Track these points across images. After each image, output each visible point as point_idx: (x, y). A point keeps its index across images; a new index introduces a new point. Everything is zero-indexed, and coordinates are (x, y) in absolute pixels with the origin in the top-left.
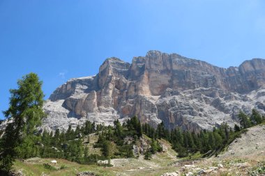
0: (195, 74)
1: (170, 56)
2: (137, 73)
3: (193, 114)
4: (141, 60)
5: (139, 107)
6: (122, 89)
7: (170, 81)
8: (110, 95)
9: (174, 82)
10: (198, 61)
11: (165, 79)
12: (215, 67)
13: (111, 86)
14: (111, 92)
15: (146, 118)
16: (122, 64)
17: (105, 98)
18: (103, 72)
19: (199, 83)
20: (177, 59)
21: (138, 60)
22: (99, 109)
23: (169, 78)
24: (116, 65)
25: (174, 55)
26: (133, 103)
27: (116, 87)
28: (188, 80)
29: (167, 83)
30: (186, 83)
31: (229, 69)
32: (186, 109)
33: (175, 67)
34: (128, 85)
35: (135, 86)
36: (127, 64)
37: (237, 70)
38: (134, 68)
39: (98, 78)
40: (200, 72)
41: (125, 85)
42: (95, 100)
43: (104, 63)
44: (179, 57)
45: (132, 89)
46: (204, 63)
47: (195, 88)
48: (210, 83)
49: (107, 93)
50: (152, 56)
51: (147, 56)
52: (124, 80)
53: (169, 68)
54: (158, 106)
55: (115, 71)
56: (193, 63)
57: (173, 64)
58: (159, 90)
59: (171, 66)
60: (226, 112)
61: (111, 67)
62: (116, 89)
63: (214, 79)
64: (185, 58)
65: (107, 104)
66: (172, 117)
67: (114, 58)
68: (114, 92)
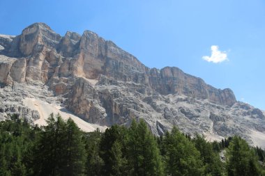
0: (127, 67)
1: (106, 42)
2: (69, 49)
4: (75, 37)
6: (53, 63)
7: (103, 68)
8: (40, 67)
9: (107, 70)
10: (131, 55)
11: (99, 64)
12: (142, 65)
13: (42, 57)
14: (41, 63)
15: (88, 103)
16: (52, 34)
17: (33, 68)
19: (130, 77)
20: (113, 48)
21: (73, 36)
22: (26, 80)
23: (103, 65)
24: (46, 33)
25: (110, 42)
26: (67, 82)
27: (46, 58)
28: (120, 72)
29: (100, 68)
30: (118, 73)
31: (153, 70)
32: (131, 103)
33: (109, 55)
34: (61, 61)
35: (70, 64)
36: (58, 37)
37: (159, 72)
38: (67, 42)
39: (18, 40)
40: (131, 66)
41: (58, 59)
42: (24, 70)
43: (31, 27)
44: (115, 46)
45: (66, 66)
46: (135, 58)
47: (125, 80)
48: (140, 80)
49: (35, 64)
50: (89, 36)
51: (83, 35)
52: (55, 53)
53: (104, 54)
54: (99, 93)
55: (44, 40)
56: (125, 56)
57: (108, 51)
58: (92, 73)
59: (106, 52)
60: (158, 111)
61: (41, 35)
62: (46, 62)
63: (143, 76)
64: (119, 48)
65: (35, 76)
66: (117, 107)
67: (44, 24)
68: (44, 64)
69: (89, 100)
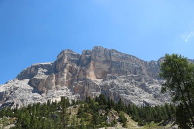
0: (127, 65)
1: (110, 51)
2: (85, 62)
3: (127, 93)
4: (88, 53)
5: (87, 87)
6: (74, 73)
7: (109, 69)
8: (65, 77)
9: (113, 70)
10: (130, 56)
11: (106, 67)
12: (141, 60)
13: (66, 71)
14: (66, 75)
15: (92, 95)
16: (74, 55)
17: (61, 79)
18: (60, 60)
19: (130, 71)
20: (115, 53)
21: (86, 53)
22: (56, 87)
23: (109, 67)
24: (70, 55)
25: (113, 50)
26: (82, 84)
27: (69, 71)
28: (122, 69)
29: (107, 70)
30: (121, 71)
31: (151, 62)
32: (122, 89)
33: (113, 59)
34: (79, 70)
35: (84, 71)
36: (78, 55)
37: (156, 63)
38: (83, 58)
39: (55, 64)
40: (131, 63)
41: (77, 70)
42: (53, 81)
43: (61, 53)
44: (116, 52)
45: (82, 74)
46: (134, 57)
47: (127, 75)
48: (138, 71)
49: (62, 76)
50: (96, 50)
51: (93, 50)
52: (76, 66)
53: (109, 59)
54: (101, 87)
55: (69, 60)
56: (126, 57)
57: (112, 57)
58: (101, 75)
59: (111, 58)
60: (150, 92)
61: (66, 57)
62: (69, 73)
63: (140, 68)
64: (120, 53)
65: (62, 84)
66: (112, 95)
67: (68, 50)
68: (68, 75)
69: (93, 93)
